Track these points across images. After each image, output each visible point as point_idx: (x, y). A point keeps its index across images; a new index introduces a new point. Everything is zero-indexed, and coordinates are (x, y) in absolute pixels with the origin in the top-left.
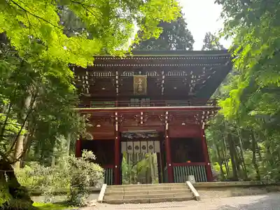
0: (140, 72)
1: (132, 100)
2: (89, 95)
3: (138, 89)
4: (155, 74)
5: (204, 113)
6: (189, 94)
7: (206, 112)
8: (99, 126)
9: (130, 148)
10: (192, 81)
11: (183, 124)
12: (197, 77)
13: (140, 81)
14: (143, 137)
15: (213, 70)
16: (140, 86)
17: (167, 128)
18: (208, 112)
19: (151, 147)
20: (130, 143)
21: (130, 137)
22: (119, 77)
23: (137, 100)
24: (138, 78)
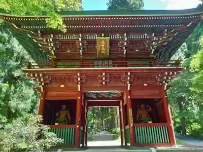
0: (103, 35)
3: (101, 51)
4: (118, 36)
5: (166, 73)
8: (62, 86)
11: (145, 85)
13: (103, 44)
15: (175, 32)
16: (103, 49)
18: (171, 73)
22: (83, 40)
24: (100, 41)
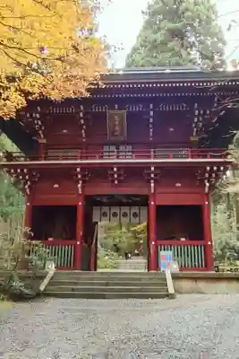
1: (106, 148)
2: (45, 141)
6: (192, 139)
7: (212, 168)
9: (105, 214)
10: (196, 120)
12: (205, 113)
14: (124, 200)
17: (153, 191)
19: (135, 215)
20: (106, 209)
21: (105, 200)
23: (113, 148)
